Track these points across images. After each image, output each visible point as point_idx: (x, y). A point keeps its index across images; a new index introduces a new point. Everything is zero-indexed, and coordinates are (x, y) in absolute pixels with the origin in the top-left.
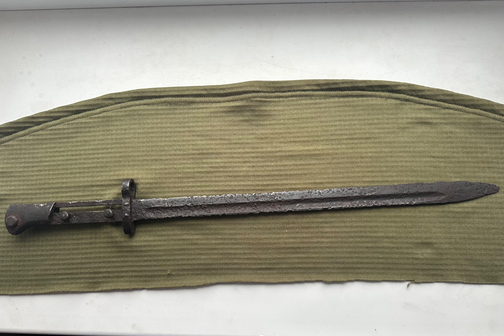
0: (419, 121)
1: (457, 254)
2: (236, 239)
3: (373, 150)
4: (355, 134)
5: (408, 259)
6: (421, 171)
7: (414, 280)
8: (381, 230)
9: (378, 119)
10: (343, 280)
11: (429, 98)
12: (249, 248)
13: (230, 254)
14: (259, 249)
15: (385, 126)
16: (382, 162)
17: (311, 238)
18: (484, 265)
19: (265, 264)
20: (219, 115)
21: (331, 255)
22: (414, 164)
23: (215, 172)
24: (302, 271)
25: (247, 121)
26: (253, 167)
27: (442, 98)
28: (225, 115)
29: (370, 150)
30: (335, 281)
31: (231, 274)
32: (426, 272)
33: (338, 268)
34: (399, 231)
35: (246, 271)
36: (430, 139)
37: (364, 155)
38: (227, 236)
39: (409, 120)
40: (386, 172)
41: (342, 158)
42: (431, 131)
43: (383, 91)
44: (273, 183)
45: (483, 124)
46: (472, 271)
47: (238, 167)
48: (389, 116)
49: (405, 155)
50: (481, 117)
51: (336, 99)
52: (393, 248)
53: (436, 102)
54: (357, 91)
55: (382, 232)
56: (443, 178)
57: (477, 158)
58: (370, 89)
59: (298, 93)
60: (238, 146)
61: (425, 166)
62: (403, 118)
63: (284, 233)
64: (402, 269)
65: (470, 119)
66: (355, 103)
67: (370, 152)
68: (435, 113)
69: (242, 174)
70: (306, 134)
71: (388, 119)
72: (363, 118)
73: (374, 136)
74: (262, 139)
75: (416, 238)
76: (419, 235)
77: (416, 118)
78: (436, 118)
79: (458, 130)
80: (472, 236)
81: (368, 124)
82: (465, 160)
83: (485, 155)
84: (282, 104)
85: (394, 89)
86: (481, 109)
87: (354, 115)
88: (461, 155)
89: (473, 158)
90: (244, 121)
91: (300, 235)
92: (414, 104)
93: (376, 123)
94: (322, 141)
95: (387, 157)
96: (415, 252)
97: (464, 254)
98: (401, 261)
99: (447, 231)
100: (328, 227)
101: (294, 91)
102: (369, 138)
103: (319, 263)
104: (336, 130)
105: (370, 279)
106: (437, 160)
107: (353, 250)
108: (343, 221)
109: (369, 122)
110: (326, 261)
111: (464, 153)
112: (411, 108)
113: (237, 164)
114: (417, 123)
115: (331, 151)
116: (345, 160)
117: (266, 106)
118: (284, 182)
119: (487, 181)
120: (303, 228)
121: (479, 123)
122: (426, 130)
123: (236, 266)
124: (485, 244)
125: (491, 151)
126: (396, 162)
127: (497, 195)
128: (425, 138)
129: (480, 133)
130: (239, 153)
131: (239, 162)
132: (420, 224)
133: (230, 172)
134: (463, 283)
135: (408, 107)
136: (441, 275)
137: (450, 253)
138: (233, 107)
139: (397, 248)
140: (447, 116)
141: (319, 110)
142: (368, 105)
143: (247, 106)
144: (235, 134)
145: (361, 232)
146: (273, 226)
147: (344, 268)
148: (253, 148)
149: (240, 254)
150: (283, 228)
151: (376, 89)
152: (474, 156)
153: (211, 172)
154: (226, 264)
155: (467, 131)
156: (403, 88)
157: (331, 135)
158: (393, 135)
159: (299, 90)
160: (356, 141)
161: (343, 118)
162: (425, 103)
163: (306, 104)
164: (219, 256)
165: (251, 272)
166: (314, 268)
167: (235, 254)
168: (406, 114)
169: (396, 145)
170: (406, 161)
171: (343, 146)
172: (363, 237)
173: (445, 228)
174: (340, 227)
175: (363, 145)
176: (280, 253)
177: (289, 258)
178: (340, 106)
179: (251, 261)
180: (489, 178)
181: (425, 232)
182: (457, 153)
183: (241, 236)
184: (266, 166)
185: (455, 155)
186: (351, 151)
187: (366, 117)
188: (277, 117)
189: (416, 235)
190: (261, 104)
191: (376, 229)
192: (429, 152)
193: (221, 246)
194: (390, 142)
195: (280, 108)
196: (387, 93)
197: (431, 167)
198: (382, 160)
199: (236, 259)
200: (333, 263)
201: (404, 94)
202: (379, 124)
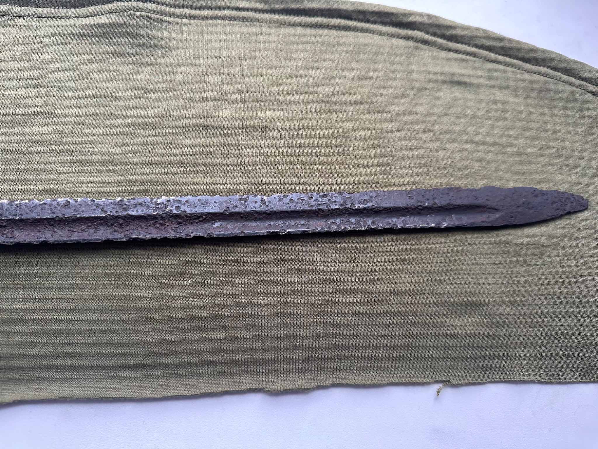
0: (448, 78)
1: (526, 325)
2: (72, 299)
3: (367, 125)
4: (333, 94)
5: (437, 336)
6: (456, 168)
7: (449, 381)
8: (383, 277)
9: (376, 70)
10: (306, 385)
11: (464, 41)
12: (102, 321)
13: (56, 333)
14: (124, 322)
15: (389, 83)
16: (383, 148)
17: (243, 294)
18: (574, 345)
19: (135, 355)
20: (61, 40)
21: (284, 332)
22: (441, 153)
23: (38, 152)
24: (221, 369)
25: (120, 55)
26: (124, 144)
27: (485, 42)
28: (75, 41)
29: (360, 125)
30: (289, 389)
31: (54, 380)
32: (471, 364)
33: (297, 360)
34: (418, 280)
35: (92, 373)
36: (468, 111)
37: (351, 133)
38: (52, 294)
39: (431, 77)
40: (392, 166)
41: (309, 137)
42: (470, 97)
43: (384, 24)
44: (165, 179)
45: (554, 92)
46: (554, 357)
47: (93, 144)
48: (395, 67)
49: (425, 136)
50: (550, 79)
51: (300, 30)
52: (407, 314)
53: (474, 50)
54: (337, 18)
55: (385, 282)
56: (494, 180)
57: (549, 148)
58: (361, 17)
59: (227, 12)
60: (97, 102)
61: (462, 159)
62: (420, 72)
63: (183, 286)
64: (426, 359)
65: (532, 82)
66: (334, 40)
67: (363, 129)
68: (475, 68)
69: (98, 158)
70: (239, 87)
71: (394, 71)
72: (349, 65)
73: (368, 100)
74: (148, 90)
75: (451, 295)
76: (455, 288)
77: (443, 74)
78: (477, 77)
79: (513, 99)
80: (551, 289)
81: (358, 78)
82: (530, 150)
83: (560, 144)
84: (193, 28)
85: (404, 21)
86: (548, 67)
87: (332, 61)
88: (522, 141)
89: (542, 147)
90: (113, 54)
91: (220, 290)
92: (439, 50)
93: (371, 77)
94: (272, 102)
95: (393, 138)
96: (451, 321)
97: (539, 326)
98: (424, 342)
99: (505, 281)
100: (277, 272)
101: (220, 8)
102: (360, 103)
103: (256, 350)
104: (298, 84)
105: (364, 382)
106: (482, 147)
107: (328, 320)
108: (309, 260)
109: (359, 75)
110: (274, 344)
111: (526, 138)
112: (434, 57)
113: (90, 139)
114: (445, 82)
115: (288, 123)
116: (316, 142)
117: (160, 29)
118: (190, 178)
119: (567, 189)
120: (226, 274)
121: (548, 91)
122: (460, 96)
123: (68, 362)
124: (572, 305)
125: (569, 137)
126: (410, 148)
127: (586, 214)
128: (459, 109)
129: (549, 107)
130: (97, 116)
131: (94, 134)
132: (456, 267)
133: (73, 153)
134: (540, 382)
135: (427, 53)
136: (501, 369)
137: (514, 324)
138: (92, 26)
139: (415, 314)
140: (495, 74)
141: (267, 46)
142: (357, 45)
143: (120, 25)
144: (91, 79)
145: (345, 282)
146: (161, 270)
147: (309, 359)
148: (129, 107)
149: (80, 333)
150: (182, 275)
151: (371, 18)
152: (543, 145)
153: (30, 152)
154: (45, 356)
155: (528, 101)
156: (419, 19)
157: (289, 93)
158: (403, 101)
159: (229, 8)
160: (336, 107)
161: (311, 64)
162: (457, 49)
163: (242, 34)
164: (29, 339)
165: (101, 374)
166: (246, 362)
167: (69, 333)
168: (425, 65)
169: (408, 118)
170: (427, 149)
171: (313, 115)
172: (348, 292)
173: (502, 274)
174: (304, 272)
175: (349, 116)
176: (173, 331)
177: (192, 341)
178: (305, 43)
179: (103, 350)
180: (570, 183)
181: (468, 283)
182: (516, 137)
183: (85, 293)
184: (153, 145)
185: (513, 141)
186: (327, 125)
187: (353, 65)
188: (182, 52)
189: (451, 288)
190: (151, 24)
191: (373, 277)
192: (468, 134)
193: (36, 316)
194: (397, 113)
195: (190, 37)
196: (392, 28)
197: (472, 160)
198: (385, 143)
199: (70, 344)
200: (287, 349)
201: (421, 31)
202: (378, 78)
